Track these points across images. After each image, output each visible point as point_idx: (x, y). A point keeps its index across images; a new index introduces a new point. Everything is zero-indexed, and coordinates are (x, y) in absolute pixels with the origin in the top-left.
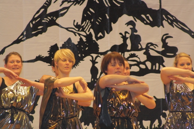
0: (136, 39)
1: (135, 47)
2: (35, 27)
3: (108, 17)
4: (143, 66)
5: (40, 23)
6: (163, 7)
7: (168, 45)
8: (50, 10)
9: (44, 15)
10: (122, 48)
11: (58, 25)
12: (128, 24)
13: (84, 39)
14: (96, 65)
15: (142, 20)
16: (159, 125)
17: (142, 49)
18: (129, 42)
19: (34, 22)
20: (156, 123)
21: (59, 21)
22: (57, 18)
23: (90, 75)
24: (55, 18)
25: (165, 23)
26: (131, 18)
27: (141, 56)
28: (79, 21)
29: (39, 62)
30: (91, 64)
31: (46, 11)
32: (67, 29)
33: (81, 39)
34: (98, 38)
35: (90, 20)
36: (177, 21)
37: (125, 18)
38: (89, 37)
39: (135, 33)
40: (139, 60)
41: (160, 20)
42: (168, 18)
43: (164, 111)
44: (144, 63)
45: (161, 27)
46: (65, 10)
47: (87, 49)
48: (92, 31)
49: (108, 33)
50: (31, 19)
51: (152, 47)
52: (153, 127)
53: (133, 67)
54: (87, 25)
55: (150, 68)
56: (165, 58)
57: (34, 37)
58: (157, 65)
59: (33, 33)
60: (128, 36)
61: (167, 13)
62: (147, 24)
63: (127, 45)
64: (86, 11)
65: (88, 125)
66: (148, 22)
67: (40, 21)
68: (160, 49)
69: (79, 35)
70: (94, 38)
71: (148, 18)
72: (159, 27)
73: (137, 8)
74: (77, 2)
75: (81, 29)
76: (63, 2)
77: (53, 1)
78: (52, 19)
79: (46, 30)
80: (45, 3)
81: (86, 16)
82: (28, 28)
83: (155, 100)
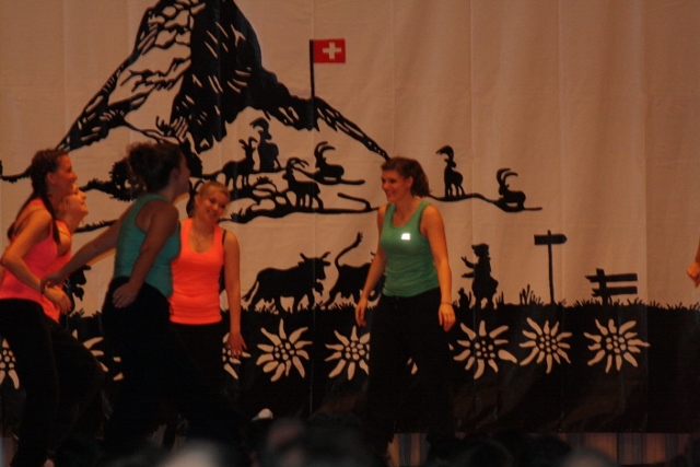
0: (269, 152)
1: (268, 166)
2: (87, 129)
3: (218, 112)
4: (281, 200)
5: (96, 122)
6: (317, 95)
8: (114, 98)
9: (103, 107)
10: (244, 167)
11: (128, 125)
12: (255, 124)
15: (281, 118)
16: (310, 306)
17: (280, 169)
18: (256, 156)
19: (85, 120)
20: (305, 302)
21: (131, 117)
22: (125, 114)
24: (122, 113)
25: (321, 122)
26: (260, 114)
27: (279, 181)
28: (166, 118)
29: (94, 192)
31: (106, 99)
32: (145, 133)
34: (200, 150)
35: (186, 117)
36: (342, 120)
37: (250, 114)
38: (184, 146)
39: (267, 141)
40: (273, 189)
41: (311, 118)
42: (326, 114)
43: (318, 281)
44: (283, 195)
45: (314, 130)
46: (141, 99)
48: (189, 136)
49: (218, 140)
50: (79, 113)
52: (299, 308)
53: (263, 202)
54: (181, 126)
55: (293, 202)
56: (320, 186)
57: (85, 148)
58: (307, 197)
59: (83, 139)
60: (254, 145)
61: (324, 106)
62: (289, 124)
63: (253, 163)
64: (178, 101)
66: (291, 120)
67: (97, 118)
68: (312, 169)
70: (193, 150)
71: (290, 114)
72: (310, 129)
73: (271, 96)
74: (163, 85)
75: (169, 133)
76: (137, 84)
77: (119, 82)
78: (118, 115)
79: (107, 133)
80: (106, 86)
81: (178, 110)
82: (74, 131)
83: (302, 260)
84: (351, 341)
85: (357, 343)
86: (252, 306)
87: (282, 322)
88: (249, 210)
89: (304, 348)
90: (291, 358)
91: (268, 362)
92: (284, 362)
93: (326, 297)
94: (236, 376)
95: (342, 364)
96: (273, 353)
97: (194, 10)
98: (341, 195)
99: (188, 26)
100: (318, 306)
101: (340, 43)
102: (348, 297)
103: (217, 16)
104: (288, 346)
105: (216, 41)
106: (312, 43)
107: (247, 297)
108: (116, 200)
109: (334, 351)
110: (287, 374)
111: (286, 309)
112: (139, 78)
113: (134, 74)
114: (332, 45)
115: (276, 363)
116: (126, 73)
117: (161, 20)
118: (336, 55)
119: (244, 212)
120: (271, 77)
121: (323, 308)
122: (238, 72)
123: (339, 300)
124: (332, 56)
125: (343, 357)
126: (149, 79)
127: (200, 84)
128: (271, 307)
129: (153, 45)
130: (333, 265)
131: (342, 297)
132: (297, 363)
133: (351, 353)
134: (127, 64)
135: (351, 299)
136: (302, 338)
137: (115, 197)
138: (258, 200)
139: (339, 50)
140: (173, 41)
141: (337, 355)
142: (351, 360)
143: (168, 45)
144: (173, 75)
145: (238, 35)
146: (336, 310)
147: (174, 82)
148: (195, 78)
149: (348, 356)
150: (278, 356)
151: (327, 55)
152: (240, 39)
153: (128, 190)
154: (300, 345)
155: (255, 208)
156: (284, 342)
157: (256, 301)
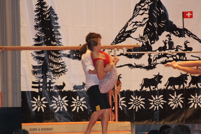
0: (171, 44)
1: (171, 48)
2: (120, 38)
3: (157, 33)
4: (175, 58)
5: (122, 36)
6: (185, 27)
7: (188, 46)
8: (127, 29)
9: (124, 32)
10: (164, 48)
11: (131, 37)
12: (167, 36)
13: (145, 44)
14: (151, 57)
15: (174, 34)
16: (183, 88)
17: (174, 49)
18: (167, 45)
19: (119, 36)
20: (182, 86)
21: (132, 35)
22: (131, 33)
23: (148, 62)
24: (129, 34)
25: (185, 35)
26: (168, 33)
28: (142, 35)
29: (122, 56)
30: (148, 57)
31: (125, 30)
32: (136, 39)
33: (143, 44)
34: (151, 44)
35: (147, 34)
36: (192, 34)
37: (165, 33)
38: (147, 43)
39: (171, 41)
40: (173, 55)
41: (183, 34)
42: (187, 33)
43: (186, 80)
44: (175, 56)
46: (135, 30)
47: (146, 49)
48: (148, 40)
49: (157, 41)
50: (118, 34)
51: (179, 48)
52: (180, 88)
53: (169, 58)
54: (146, 37)
55: (178, 58)
56: (186, 53)
57: (120, 43)
58: (182, 57)
59: (119, 41)
60: (167, 42)
61: (187, 30)
62: (177, 36)
63: (167, 47)
64: (145, 30)
65: (147, 88)
66: (177, 35)
68: (184, 48)
69: (142, 42)
70: (150, 44)
71: (177, 33)
72: (183, 37)
73: (171, 28)
74: (141, 25)
75: (143, 39)
76: (134, 25)
77: (129, 25)
78: (128, 34)
79: (125, 40)
80: (125, 26)
81: (145, 32)
82: (116, 39)
83: (181, 75)
84: (195, 98)
85: (197, 98)
86: (167, 88)
87: (175, 92)
88: (166, 60)
89: (182, 100)
90: (178, 102)
91: (171, 104)
92: (176, 104)
93: (188, 85)
94: (162, 108)
95: (193, 104)
96: (173, 101)
97: (150, 4)
98: (192, 56)
99: (148, 9)
100: (186, 88)
101: (191, 12)
102: (194, 85)
103: (156, 6)
104: (177, 99)
105: (156, 13)
106: (183, 12)
107: (165, 85)
108: (128, 58)
109: (191, 100)
110: (177, 107)
111: (176, 89)
112: (134, 24)
113: (133, 22)
114: (189, 13)
115: (174, 104)
116: (131, 22)
117: (140, 7)
118: (190, 16)
119: (164, 61)
120: (171, 22)
121: (187, 88)
122: (162, 21)
123: (192, 86)
124: (189, 16)
125: (193, 102)
126: (137, 24)
127: (151, 25)
128: (172, 88)
129: (138, 14)
130: (190, 76)
131: (193, 85)
132: (180, 104)
133: (196, 101)
134: (131, 20)
135: (195, 85)
136: (181, 97)
137: (128, 57)
138: (168, 57)
139: (191, 14)
140: (144, 13)
141: (191, 102)
142: (196, 103)
143: (142, 14)
144: (144, 23)
145: (162, 11)
146: (191, 89)
147: (144, 24)
148: (150, 23)
149: (195, 102)
150: (174, 102)
151: (187, 16)
152: (163, 12)
153: (132, 55)
154: (181, 99)
155: (167, 60)
156: (176, 98)
157: (168, 86)
